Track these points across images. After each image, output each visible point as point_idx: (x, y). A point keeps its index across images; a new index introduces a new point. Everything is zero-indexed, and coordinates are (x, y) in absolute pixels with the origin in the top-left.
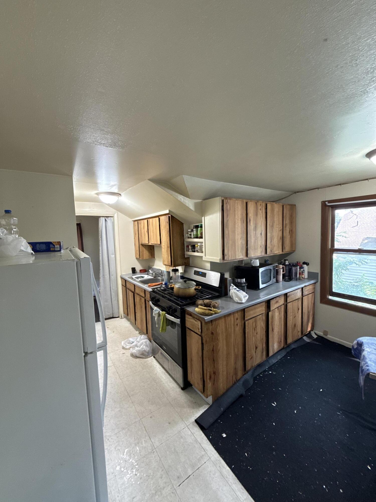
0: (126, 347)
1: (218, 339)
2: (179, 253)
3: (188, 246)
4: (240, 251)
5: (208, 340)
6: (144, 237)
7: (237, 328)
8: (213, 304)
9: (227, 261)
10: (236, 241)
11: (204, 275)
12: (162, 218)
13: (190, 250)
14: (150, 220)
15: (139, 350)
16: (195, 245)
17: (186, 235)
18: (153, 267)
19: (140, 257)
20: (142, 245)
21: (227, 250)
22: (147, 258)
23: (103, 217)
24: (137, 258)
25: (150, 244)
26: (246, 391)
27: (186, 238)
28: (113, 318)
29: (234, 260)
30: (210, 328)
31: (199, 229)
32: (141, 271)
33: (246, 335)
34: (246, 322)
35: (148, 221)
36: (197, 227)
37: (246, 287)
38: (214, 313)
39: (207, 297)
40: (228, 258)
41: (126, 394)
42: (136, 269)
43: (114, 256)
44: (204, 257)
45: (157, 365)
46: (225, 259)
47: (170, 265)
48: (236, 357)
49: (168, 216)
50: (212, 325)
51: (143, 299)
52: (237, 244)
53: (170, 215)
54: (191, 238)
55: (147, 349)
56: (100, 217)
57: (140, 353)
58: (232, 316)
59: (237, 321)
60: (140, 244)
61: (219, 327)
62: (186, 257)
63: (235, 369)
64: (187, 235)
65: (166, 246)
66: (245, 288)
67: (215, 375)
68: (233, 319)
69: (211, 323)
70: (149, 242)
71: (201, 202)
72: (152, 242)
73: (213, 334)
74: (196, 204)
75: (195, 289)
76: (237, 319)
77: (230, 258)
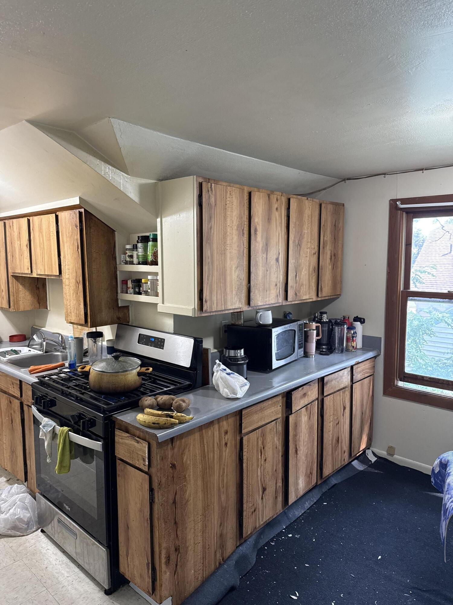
1: (185, 478)
2: (104, 296)
3: (125, 282)
4: (234, 292)
5: (163, 480)
6: (20, 260)
7: (225, 451)
8: (176, 403)
9: (208, 312)
10: (228, 272)
11: (159, 343)
12: (63, 216)
13: (130, 290)
14: (35, 220)
16: (141, 279)
17: (120, 257)
18: (43, 329)
19: (10, 307)
20: (16, 278)
21: (208, 291)
22: (28, 309)
25: (34, 275)
26: (242, 577)
27: (120, 264)
29: (223, 311)
30: (170, 456)
31: (150, 243)
32: (12, 337)
33: (244, 465)
34: (245, 438)
35: (29, 220)
36: (145, 240)
37: (245, 366)
38: (177, 421)
39: (166, 389)
40: (211, 307)
44: (160, 305)
45: (49, 547)
46: (204, 308)
47: (83, 322)
48: (223, 511)
49: (77, 211)
50: (173, 448)
51: (17, 403)
52: (228, 278)
53: (82, 210)
54: (132, 263)
55: (26, 515)
57: (8, 527)
58: (216, 426)
59: (227, 437)
60: (10, 274)
61: (189, 451)
62: (120, 306)
63: (221, 535)
64: (122, 256)
65: (73, 281)
66: (243, 368)
67: (177, 553)
68: (218, 432)
69: (172, 445)
70: (32, 272)
71: (155, 185)
72: (39, 271)
73: (175, 468)
74: (144, 188)
75: (139, 374)
76: (226, 433)
77: (214, 308)
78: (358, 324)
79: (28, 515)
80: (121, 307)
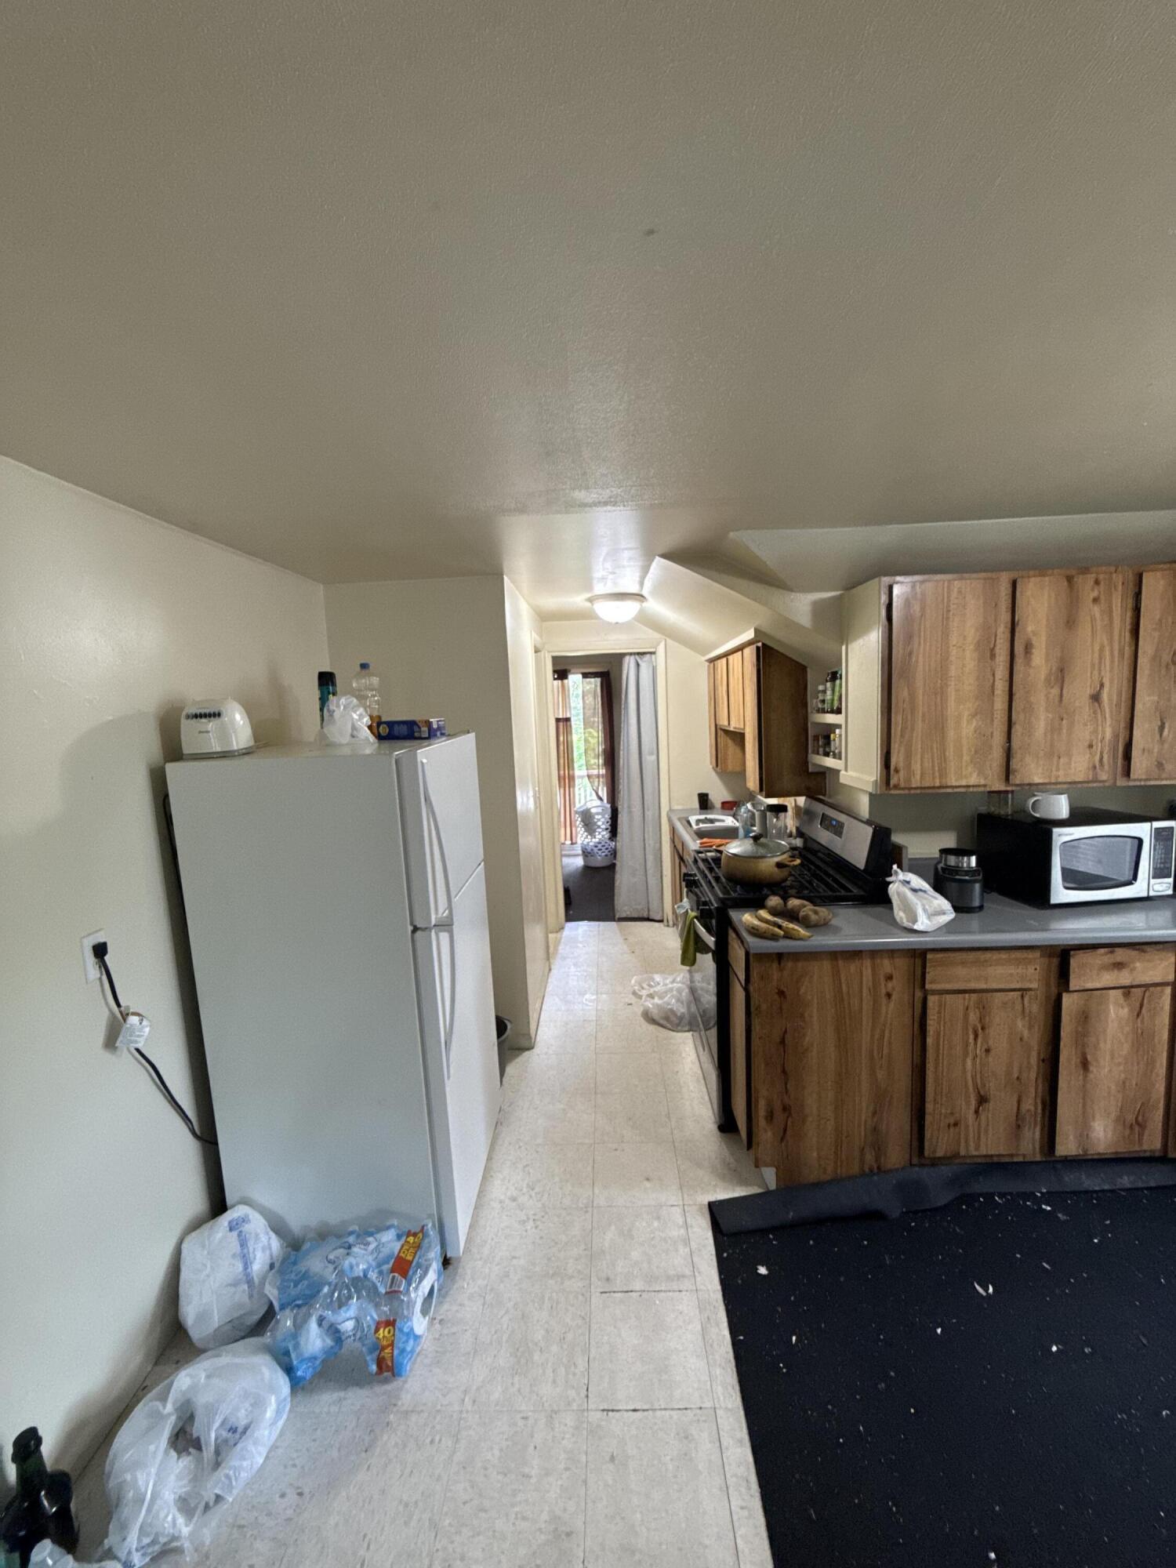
0: (640, 991)
1: (802, 1016)
2: (787, 755)
3: (815, 739)
4: (967, 759)
5: (764, 1007)
6: (723, 709)
7: (887, 1005)
8: (805, 912)
9: (903, 789)
11: (838, 829)
12: (747, 650)
13: (821, 750)
14: (731, 659)
15: (658, 1005)
16: (830, 735)
17: (813, 703)
19: (717, 765)
21: (903, 752)
23: (631, 654)
24: (713, 767)
25: (731, 728)
26: (907, 1212)
27: (812, 712)
28: (648, 919)
30: (775, 977)
31: (838, 682)
32: (723, 803)
33: (930, 1041)
34: (932, 1000)
35: (728, 660)
36: (833, 677)
38: (782, 933)
40: (909, 780)
41: (593, 1085)
42: (710, 797)
43: (654, 757)
44: (843, 772)
47: (758, 790)
48: (880, 1099)
49: (754, 647)
50: (781, 970)
52: (951, 734)
53: (760, 644)
54: (824, 711)
55: (681, 1010)
56: (623, 655)
57: (662, 1015)
58: (867, 963)
59: (890, 985)
60: (718, 727)
61: (811, 982)
62: (809, 771)
63: (875, 1129)
64: (815, 701)
65: (752, 738)
66: (972, 890)
67: (786, 1115)
68: (870, 971)
69: (780, 964)
70: (729, 724)
71: (840, 597)
72: (734, 724)
73: (785, 997)
74: (818, 609)
75: (779, 865)
76: (890, 978)
77: (916, 782)
79: (683, 1010)
80: (812, 773)
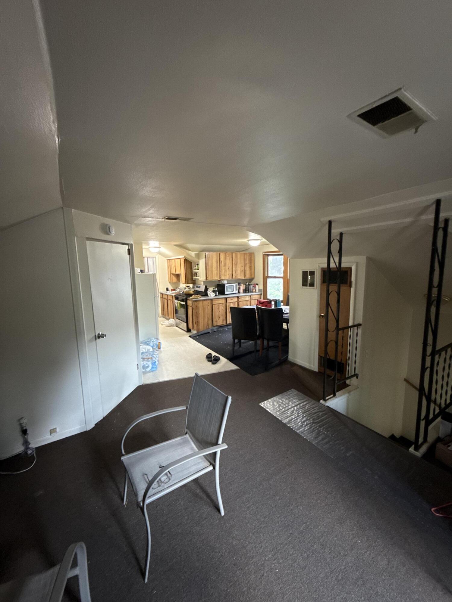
1: (199, 309)
2: (190, 277)
3: (194, 274)
4: (215, 276)
5: (194, 308)
6: (173, 269)
10: (213, 271)
11: (199, 287)
12: (181, 259)
13: (195, 276)
14: (176, 260)
16: (197, 273)
17: (193, 269)
19: (171, 281)
20: (173, 274)
21: (208, 275)
22: (175, 282)
24: (169, 282)
25: (176, 273)
29: (213, 280)
32: (171, 289)
33: (213, 311)
34: (213, 305)
36: (197, 264)
37: (217, 292)
42: (169, 288)
44: (199, 279)
46: (207, 279)
47: (186, 283)
48: (208, 319)
49: (184, 259)
50: (196, 303)
51: (172, 301)
52: (213, 273)
54: (195, 270)
58: (206, 301)
60: (171, 273)
61: (200, 304)
62: (193, 279)
63: (208, 323)
65: (183, 274)
67: (198, 323)
71: (198, 253)
72: (177, 272)
73: (197, 307)
74: (195, 254)
75: (193, 292)
76: (209, 303)
77: (210, 279)
78: (257, 285)
